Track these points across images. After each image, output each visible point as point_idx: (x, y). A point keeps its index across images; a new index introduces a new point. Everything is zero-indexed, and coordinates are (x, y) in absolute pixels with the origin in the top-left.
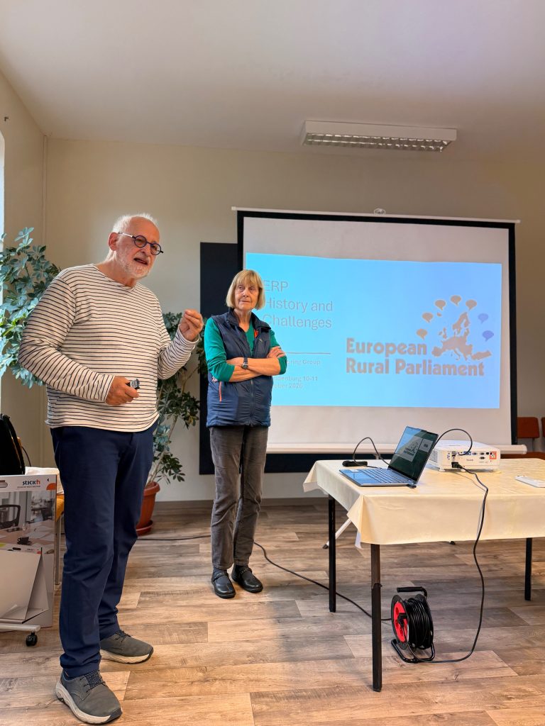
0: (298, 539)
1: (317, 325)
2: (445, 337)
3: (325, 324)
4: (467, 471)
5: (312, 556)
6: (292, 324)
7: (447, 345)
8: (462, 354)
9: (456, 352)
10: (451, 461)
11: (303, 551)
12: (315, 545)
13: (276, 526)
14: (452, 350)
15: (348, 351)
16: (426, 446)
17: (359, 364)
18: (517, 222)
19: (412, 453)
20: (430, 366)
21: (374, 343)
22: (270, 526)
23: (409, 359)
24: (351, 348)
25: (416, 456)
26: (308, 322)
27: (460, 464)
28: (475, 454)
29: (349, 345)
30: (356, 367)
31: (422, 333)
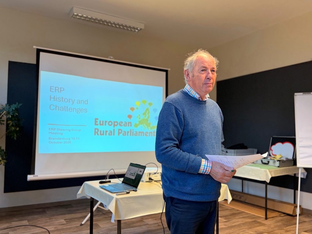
0: (66, 223)
1: (80, 111)
2: (140, 118)
3: (84, 111)
4: (155, 181)
5: (75, 230)
6: (66, 110)
7: (140, 123)
8: (146, 127)
9: (144, 126)
10: (148, 177)
11: (70, 228)
12: (76, 224)
13: (53, 217)
14: (142, 125)
15: (96, 124)
16: (141, 171)
17: (101, 131)
18: (169, 69)
19: (134, 175)
20: (133, 132)
21: (108, 121)
22: (49, 218)
23: (124, 129)
24: (97, 123)
25: (136, 176)
26: (75, 110)
27: (152, 178)
28: (158, 173)
29: (96, 122)
30: (99, 133)
31: (130, 117)
